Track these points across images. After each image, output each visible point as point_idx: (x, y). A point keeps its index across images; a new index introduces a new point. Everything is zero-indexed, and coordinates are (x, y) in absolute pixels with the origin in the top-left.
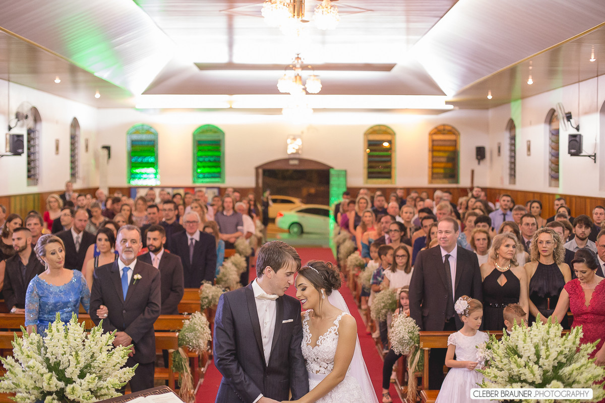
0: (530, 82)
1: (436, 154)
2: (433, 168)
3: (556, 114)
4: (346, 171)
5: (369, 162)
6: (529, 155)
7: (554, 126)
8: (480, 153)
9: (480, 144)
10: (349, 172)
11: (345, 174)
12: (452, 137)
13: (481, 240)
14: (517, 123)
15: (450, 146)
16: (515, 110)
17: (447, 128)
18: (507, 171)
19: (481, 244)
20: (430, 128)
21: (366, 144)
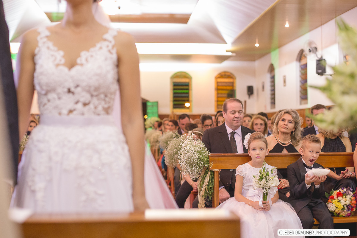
0: (287, 25)
1: (220, 92)
2: (218, 101)
3: (304, 53)
4: (157, 102)
5: (174, 97)
6: (285, 86)
7: (303, 62)
8: (250, 90)
9: (250, 84)
10: (160, 103)
11: (157, 104)
12: (230, 80)
13: (259, 125)
14: (276, 66)
15: (228, 86)
16: (274, 57)
17: (227, 74)
18: (269, 101)
19: (258, 129)
20: (216, 74)
21: (172, 84)
